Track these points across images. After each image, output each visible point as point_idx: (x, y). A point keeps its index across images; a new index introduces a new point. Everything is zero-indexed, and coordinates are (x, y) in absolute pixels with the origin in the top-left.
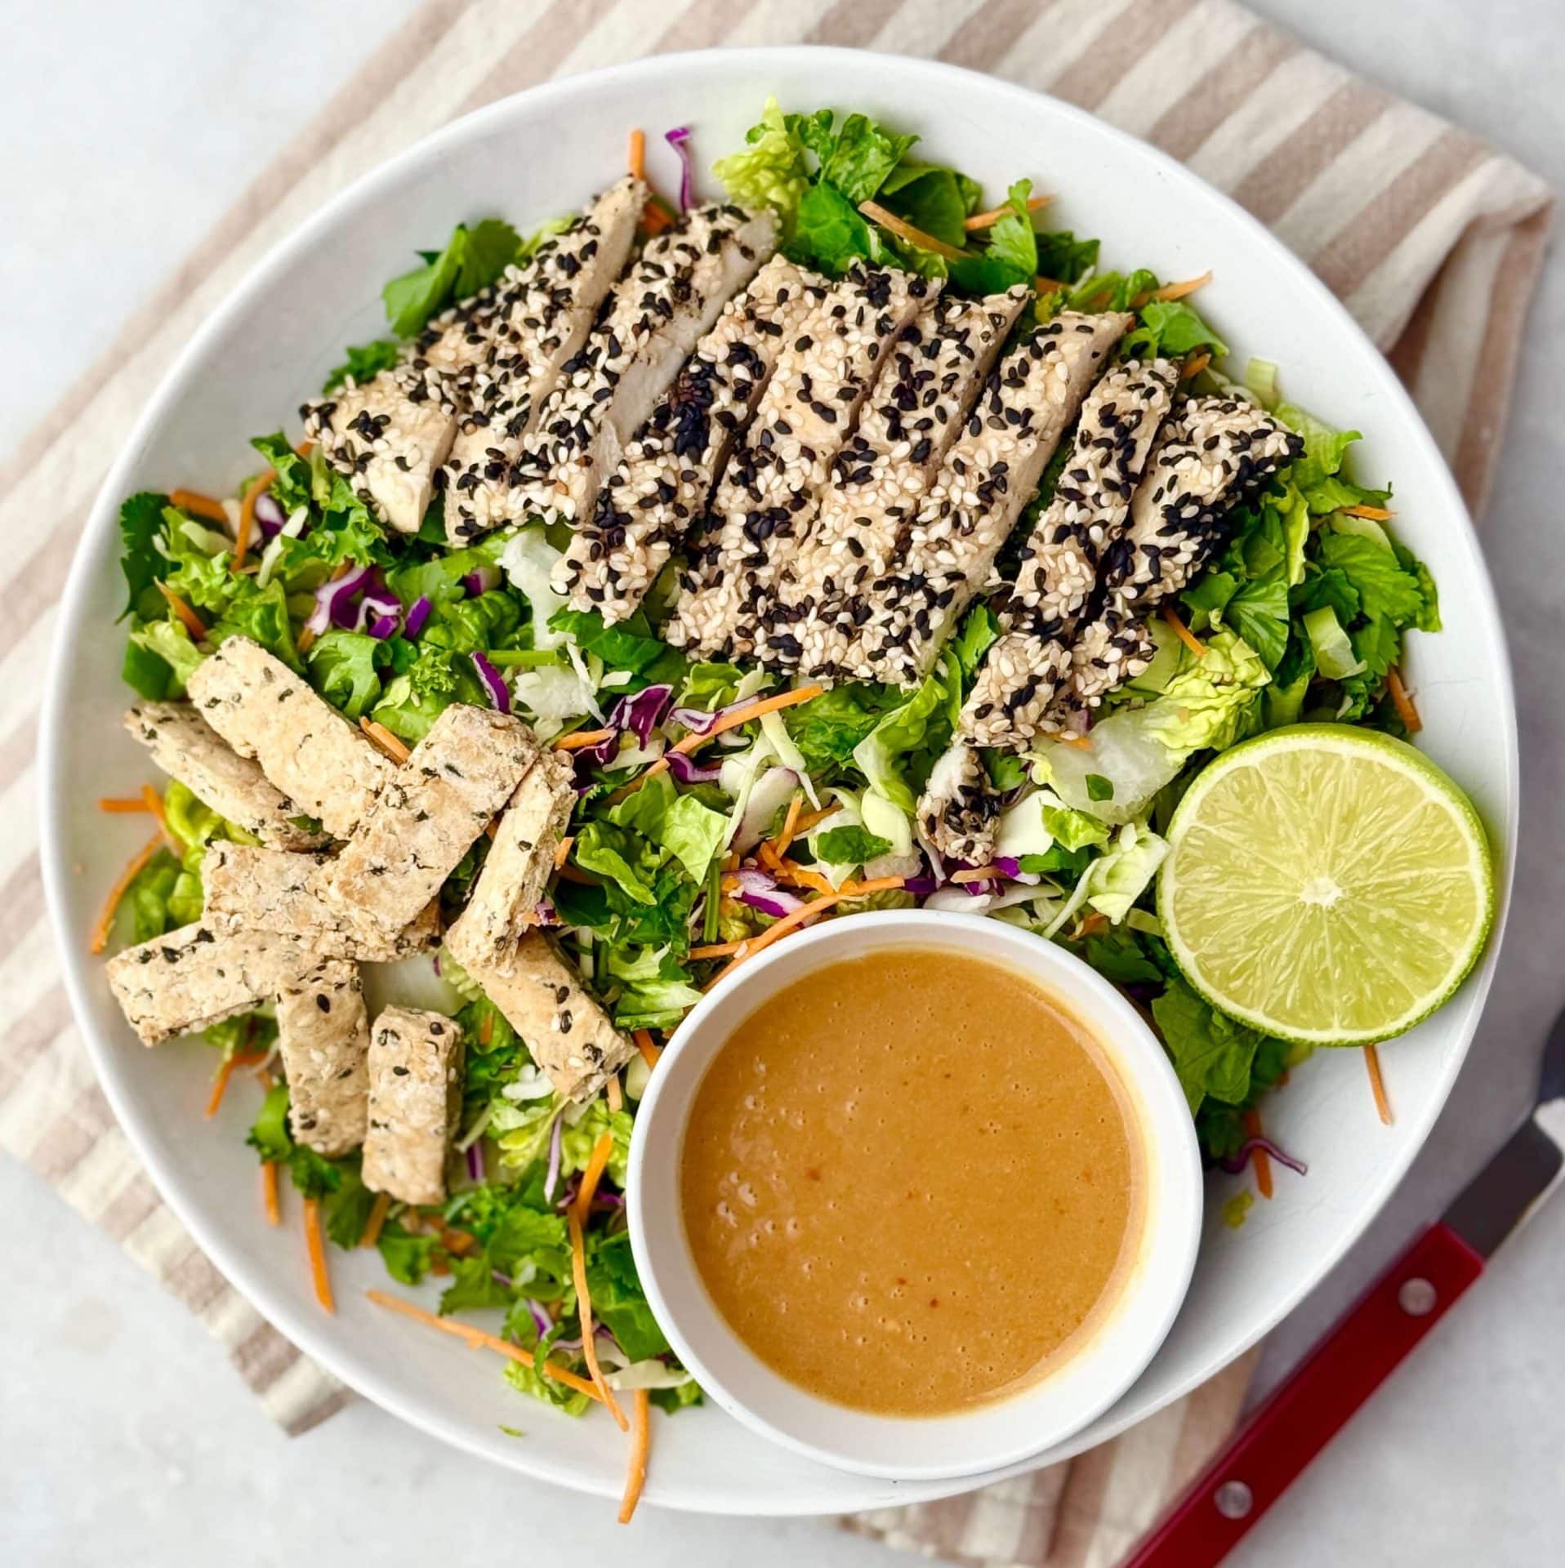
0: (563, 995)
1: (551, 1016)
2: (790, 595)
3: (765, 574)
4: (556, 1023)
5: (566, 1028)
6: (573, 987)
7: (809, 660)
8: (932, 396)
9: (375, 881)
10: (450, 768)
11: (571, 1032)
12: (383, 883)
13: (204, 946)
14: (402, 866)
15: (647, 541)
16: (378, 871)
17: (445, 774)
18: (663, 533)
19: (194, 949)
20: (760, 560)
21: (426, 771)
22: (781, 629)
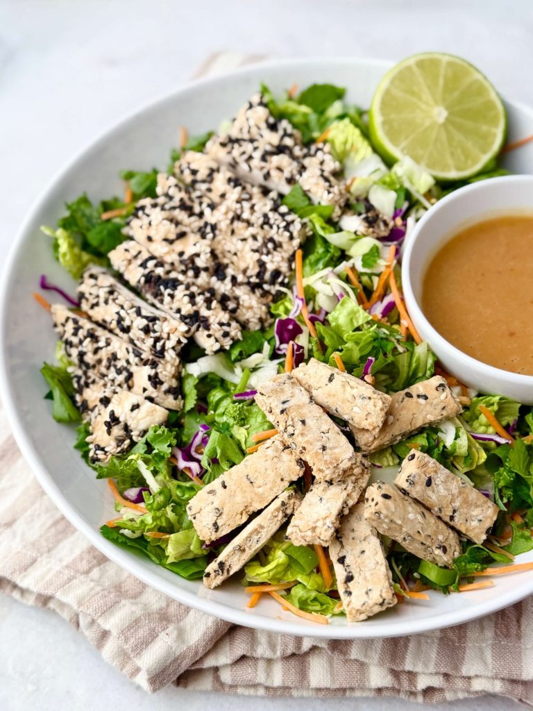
0: (409, 395)
1: (417, 402)
2: (254, 270)
3: (240, 278)
4: (422, 401)
5: (426, 398)
6: (406, 390)
7: (284, 268)
8: (191, 199)
9: (328, 451)
10: (284, 403)
11: (428, 395)
12: (331, 449)
13: (347, 561)
14: (324, 439)
15: (209, 308)
16: (324, 448)
17: (285, 406)
18: (208, 302)
19: (348, 566)
20: (234, 279)
21: (282, 412)
22: (267, 276)
